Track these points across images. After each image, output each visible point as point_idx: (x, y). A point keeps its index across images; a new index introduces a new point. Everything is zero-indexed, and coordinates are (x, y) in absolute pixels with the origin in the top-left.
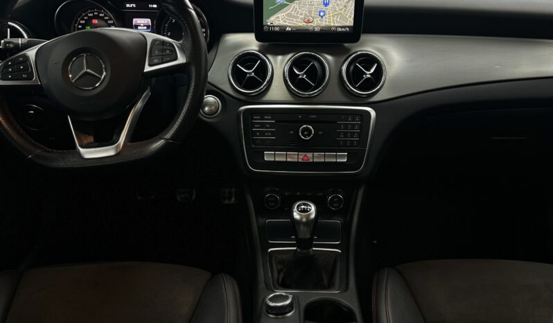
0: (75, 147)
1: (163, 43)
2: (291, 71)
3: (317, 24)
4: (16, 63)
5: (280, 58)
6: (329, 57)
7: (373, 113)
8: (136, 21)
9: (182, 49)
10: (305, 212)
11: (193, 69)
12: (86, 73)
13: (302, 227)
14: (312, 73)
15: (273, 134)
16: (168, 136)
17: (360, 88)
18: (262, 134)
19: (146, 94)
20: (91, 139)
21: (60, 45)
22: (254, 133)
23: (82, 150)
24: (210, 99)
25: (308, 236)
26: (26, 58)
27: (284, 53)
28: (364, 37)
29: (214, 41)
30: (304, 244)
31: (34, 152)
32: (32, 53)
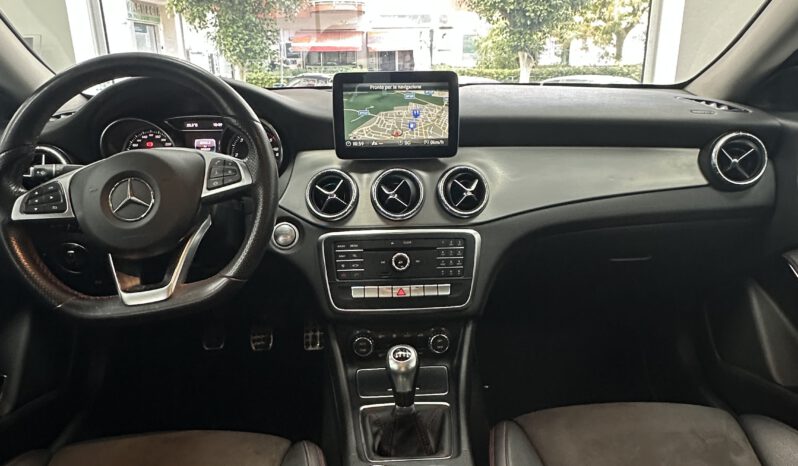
0: (116, 293)
1: (225, 162)
2: (380, 192)
3: (407, 138)
4: (44, 192)
5: (366, 176)
6: (423, 174)
7: (477, 237)
8: (199, 142)
9: (247, 168)
10: (402, 359)
11: (261, 191)
12: (130, 201)
13: (400, 379)
14: (404, 192)
15: (361, 265)
16: (231, 273)
17: (460, 208)
18: (348, 265)
19: (207, 223)
20: (137, 281)
21: (99, 172)
22: (338, 266)
23: (125, 296)
24: (285, 227)
25: (408, 389)
26: (57, 187)
27: (370, 171)
28: (461, 151)
29: (286, 163)
30: (405, 399)
31: (65, 300)
32: (64, 181)
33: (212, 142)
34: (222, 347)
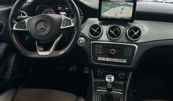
0: (37, 51)
2: (109, 31)
3: (119, 16)
4: (21, 23)
5: (106, 26)
6: (123, 27)
7: (137, 47)
8: (61, 13)
9: (73, 22)
10: (110, 79)
11: (76, 28)
12: (42, 28)
13: (109, 84)
14: (116, 32)
15: (102, 51)
16: (66, 49)
17: (132, 38)
18: (98, 51)
19: (61, 35)
20: (42, 49)
21: (35, 19)
22: (95, 51)
23: (39, 52)
24: (82, 38)
25: (111, 87)
26: (25, 22)
28: (135, 21)
29: (84, 21)
30: (110, 90)
31: (24, 51)
32: (26, 21)
33: (65, 13)
34: (62, 69)
